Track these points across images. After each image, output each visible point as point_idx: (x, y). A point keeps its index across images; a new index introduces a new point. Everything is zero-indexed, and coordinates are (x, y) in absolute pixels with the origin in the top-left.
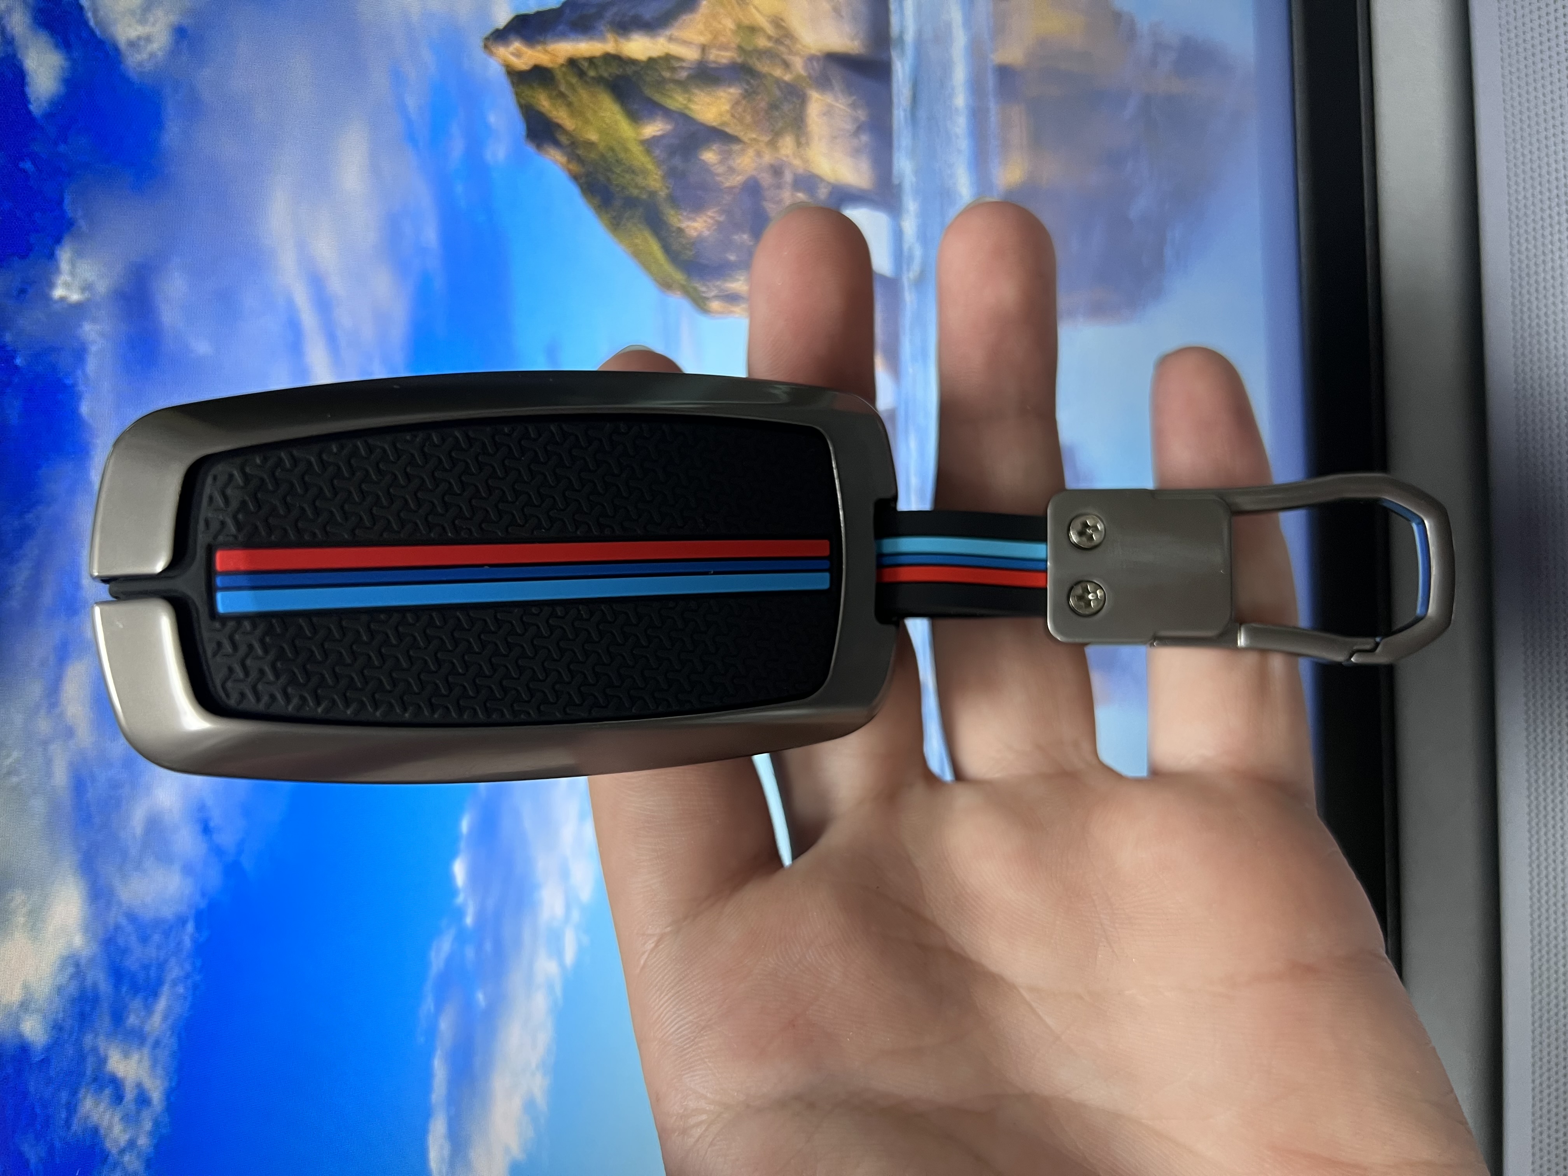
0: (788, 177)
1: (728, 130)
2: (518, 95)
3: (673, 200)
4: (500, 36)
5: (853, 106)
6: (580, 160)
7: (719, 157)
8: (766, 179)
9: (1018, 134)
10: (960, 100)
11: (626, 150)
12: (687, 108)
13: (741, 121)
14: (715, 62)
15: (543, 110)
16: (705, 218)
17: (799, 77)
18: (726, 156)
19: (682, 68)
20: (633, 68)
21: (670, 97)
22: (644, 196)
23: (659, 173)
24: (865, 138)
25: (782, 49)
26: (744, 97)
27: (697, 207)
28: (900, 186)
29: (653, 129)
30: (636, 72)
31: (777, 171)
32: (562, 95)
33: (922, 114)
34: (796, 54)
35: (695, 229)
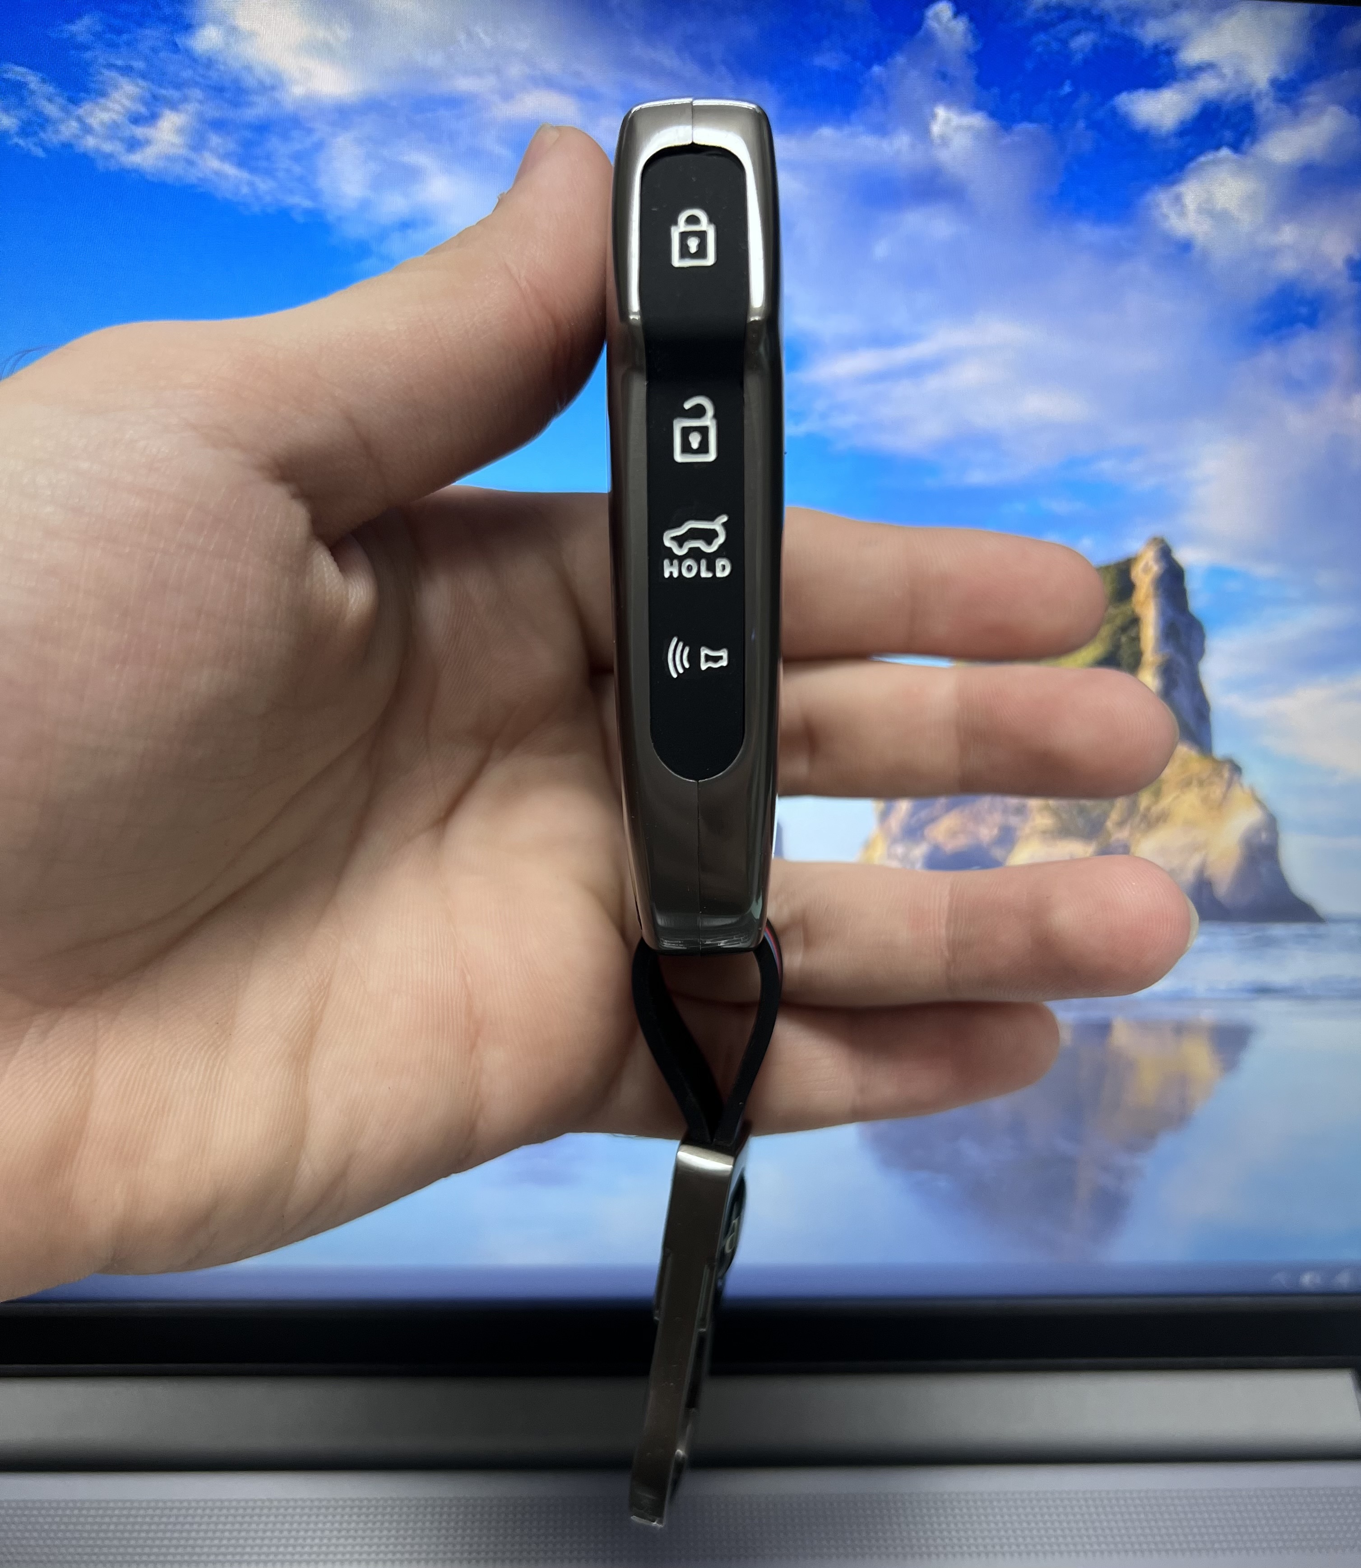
0: (1014, 820)
2: (1108, 567)
4: (1165, 554)
17: (1109, 835)
31: (1022, 810)
34: (1131, 835)
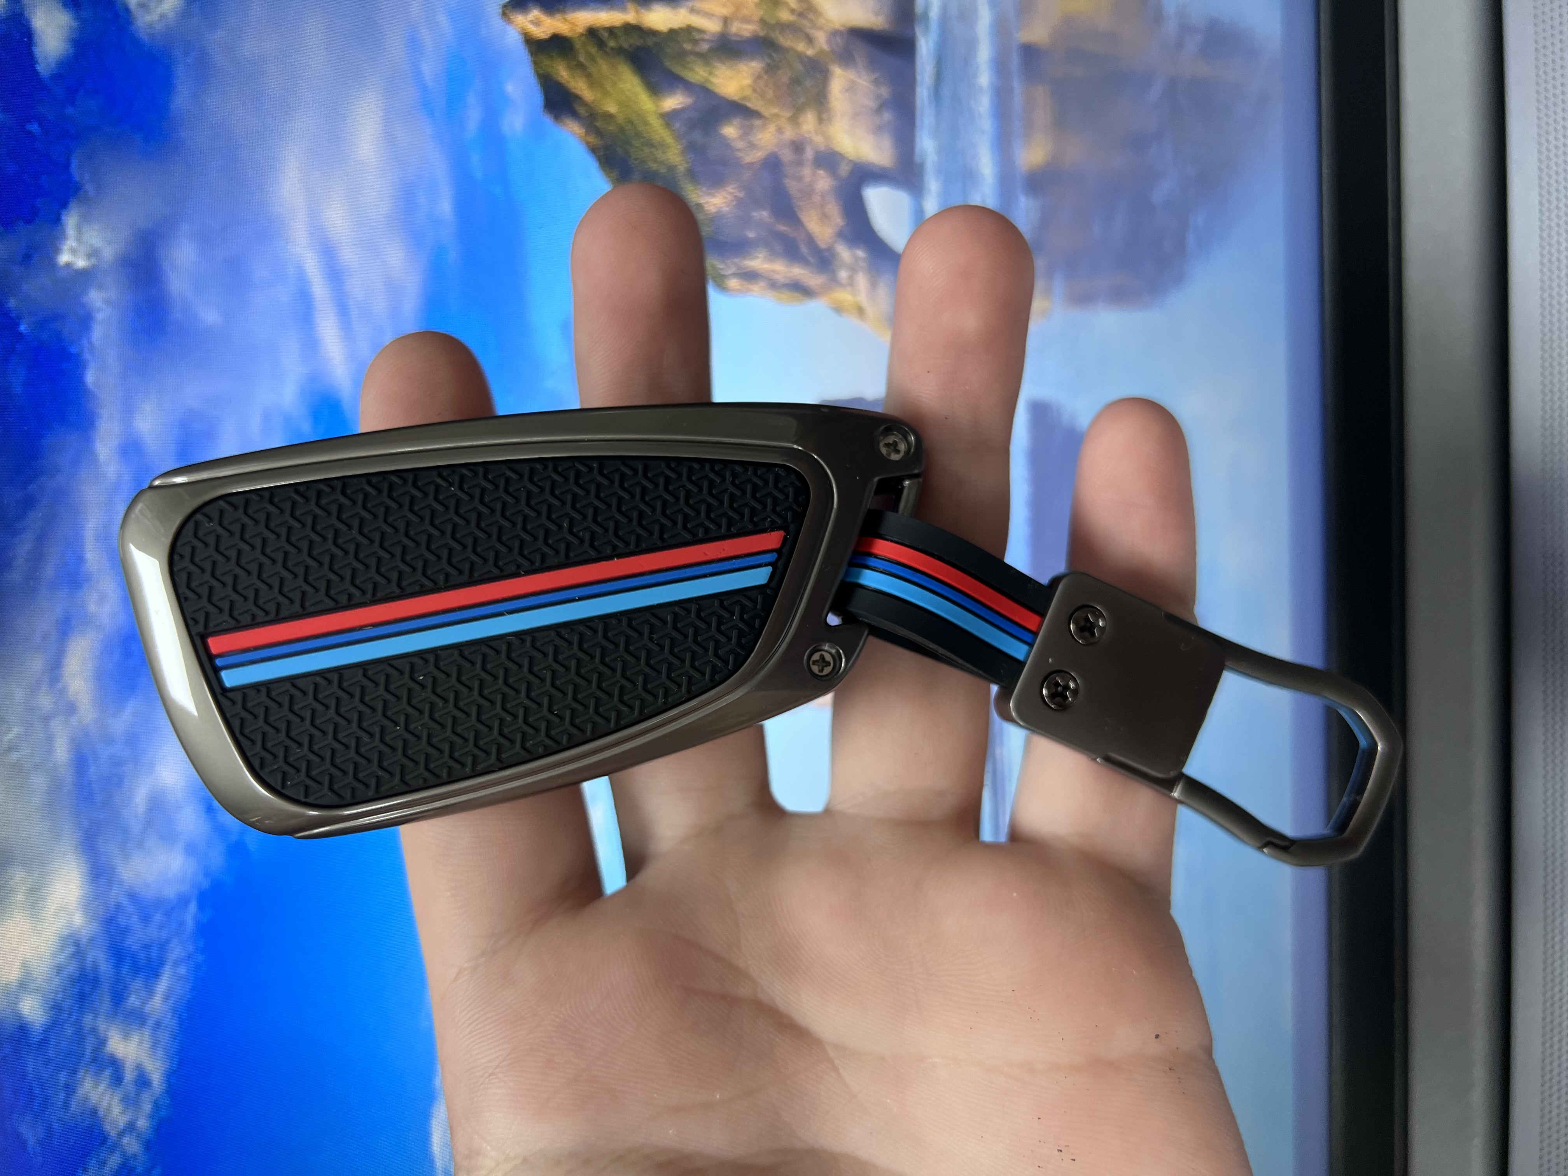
0: (809, 154)
1: (749, 105)
2: (535, 64)
3: (693, 175)
4: (519, 3)
5: (876, 82)
6: (599, 133)
7: (741, 132)
8: (787, 155)
9: (1042, 115)
10: (984, 78)
11: (646, 123)
12: (707, 80)
13: (762, 95)
14: (737, 35)
15: (562, 81)
16: (725, 194)
17: (822, 52)
18: (747, 132)
19: (703, 40)
20: (654, 39)
21: (692, 70)
22: (663, 170)
23: (679, 147)
24: (887, 116)
25: (806, 23)
26: (766, 72)
27: (716, 182)
28: (922, 166)
29: (673, 102)
30: (656, 44)
31: (798, 147)
32: (581, 66)
33: (946, 92)
34: (821, 28)
35: (714, 205)
